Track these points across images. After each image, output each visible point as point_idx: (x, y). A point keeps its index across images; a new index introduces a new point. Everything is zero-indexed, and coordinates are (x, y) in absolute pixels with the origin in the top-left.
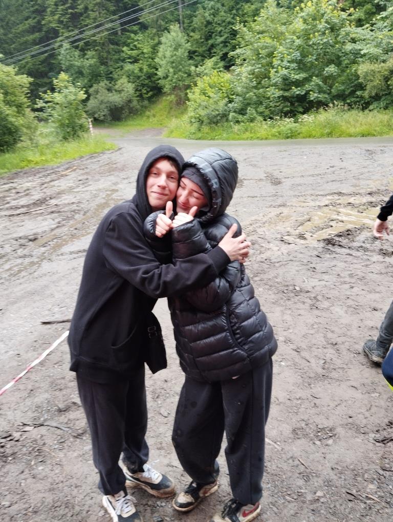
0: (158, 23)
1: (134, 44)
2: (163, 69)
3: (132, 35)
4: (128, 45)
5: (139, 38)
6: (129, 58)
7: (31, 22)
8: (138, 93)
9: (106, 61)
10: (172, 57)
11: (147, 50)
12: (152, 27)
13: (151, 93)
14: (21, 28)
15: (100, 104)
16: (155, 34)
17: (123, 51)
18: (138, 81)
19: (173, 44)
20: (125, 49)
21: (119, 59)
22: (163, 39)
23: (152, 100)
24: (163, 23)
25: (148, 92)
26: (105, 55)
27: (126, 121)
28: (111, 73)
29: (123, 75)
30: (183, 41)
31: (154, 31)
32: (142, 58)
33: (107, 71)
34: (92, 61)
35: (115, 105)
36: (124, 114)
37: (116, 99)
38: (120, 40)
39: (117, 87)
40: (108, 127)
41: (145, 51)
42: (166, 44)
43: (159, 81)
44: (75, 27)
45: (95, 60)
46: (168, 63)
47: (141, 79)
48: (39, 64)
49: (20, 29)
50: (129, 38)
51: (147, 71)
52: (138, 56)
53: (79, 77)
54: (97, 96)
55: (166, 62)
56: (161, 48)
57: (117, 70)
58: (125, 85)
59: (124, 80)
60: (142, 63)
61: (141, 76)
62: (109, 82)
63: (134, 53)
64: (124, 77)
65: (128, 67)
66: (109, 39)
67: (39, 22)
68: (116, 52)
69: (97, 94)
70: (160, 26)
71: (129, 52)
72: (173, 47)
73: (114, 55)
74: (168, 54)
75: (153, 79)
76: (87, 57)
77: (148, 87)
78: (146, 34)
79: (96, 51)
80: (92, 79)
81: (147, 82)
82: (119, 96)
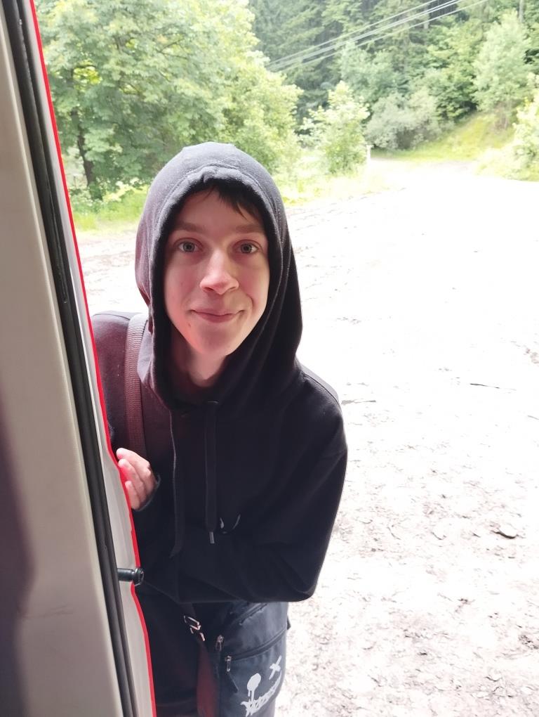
0: (486, 11)
1: (446, 41)
2: (483, 76)
3: (444, 29)
4: (436, 43)
5: (454, 34)
6: (435, 61)
7: (309, 14)
8: (440, 111)
9: (401, 65)
10: (500, 59)
11: (463, 49)
12: (475, 17)
13: (459, 111)
14: (294, 21)
15: (385, 126)
16: (478, 27)
17: (427, 52)
18: (443, 94)
19: (504, 40)
20: (431, 48)
21: (421, 63)
22: (489, 34)
23: (461, 120)
24: (492, 11)
25: (456, 109)
26: (401, 57)
27: (417, 149)
28: (406, 82)
29: (422, 85)
30: (520, 36)
31: (478, 22)
32: (453, 61)
33: (401, 80)
34: (383, 67)
35: (405, 128)
36: (415, 139)
37: (408, 119)
38: (426, 37)
39: (411, 102)
40: (391, 158)
41: (460, 51)
42: (493, 40)
43: (475, 94)
44: (366, 18)
45: (387, 64)
46: (493, 67)
47: (448, 90)
48: (312, 71)
49: (294, 23)
50: (438, 33)
51: (459, 80)
52: (449, 58)
53: (362, 89)
54: (382, 115)
55: (489, 67)
56: (485, 47)
57: (415, 78)
58: (423, 99)
59: (424, 91)
60: (453, 69)
61: (449, 87)
62: (401, 94)
63: (443, 54)
64: (424, 88)
65: (432, 73)
66: (411, 35)
67: (319, 13)
68: (418, 53)
69: (383, 111)
70: (488, 15)
71: (437, 53)
72: (504, 45)
73: (414, 57)
74: (494, 55)
75: (466, 91)
76: (375, 60)
77: (457, 102)
78: (465, 27)
79: (390, 51)
80: (379, 90)
81: (456, 94)
82: (413, 114)
